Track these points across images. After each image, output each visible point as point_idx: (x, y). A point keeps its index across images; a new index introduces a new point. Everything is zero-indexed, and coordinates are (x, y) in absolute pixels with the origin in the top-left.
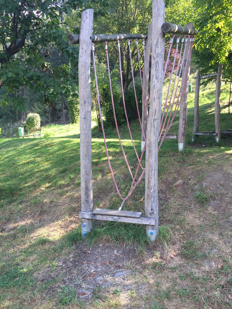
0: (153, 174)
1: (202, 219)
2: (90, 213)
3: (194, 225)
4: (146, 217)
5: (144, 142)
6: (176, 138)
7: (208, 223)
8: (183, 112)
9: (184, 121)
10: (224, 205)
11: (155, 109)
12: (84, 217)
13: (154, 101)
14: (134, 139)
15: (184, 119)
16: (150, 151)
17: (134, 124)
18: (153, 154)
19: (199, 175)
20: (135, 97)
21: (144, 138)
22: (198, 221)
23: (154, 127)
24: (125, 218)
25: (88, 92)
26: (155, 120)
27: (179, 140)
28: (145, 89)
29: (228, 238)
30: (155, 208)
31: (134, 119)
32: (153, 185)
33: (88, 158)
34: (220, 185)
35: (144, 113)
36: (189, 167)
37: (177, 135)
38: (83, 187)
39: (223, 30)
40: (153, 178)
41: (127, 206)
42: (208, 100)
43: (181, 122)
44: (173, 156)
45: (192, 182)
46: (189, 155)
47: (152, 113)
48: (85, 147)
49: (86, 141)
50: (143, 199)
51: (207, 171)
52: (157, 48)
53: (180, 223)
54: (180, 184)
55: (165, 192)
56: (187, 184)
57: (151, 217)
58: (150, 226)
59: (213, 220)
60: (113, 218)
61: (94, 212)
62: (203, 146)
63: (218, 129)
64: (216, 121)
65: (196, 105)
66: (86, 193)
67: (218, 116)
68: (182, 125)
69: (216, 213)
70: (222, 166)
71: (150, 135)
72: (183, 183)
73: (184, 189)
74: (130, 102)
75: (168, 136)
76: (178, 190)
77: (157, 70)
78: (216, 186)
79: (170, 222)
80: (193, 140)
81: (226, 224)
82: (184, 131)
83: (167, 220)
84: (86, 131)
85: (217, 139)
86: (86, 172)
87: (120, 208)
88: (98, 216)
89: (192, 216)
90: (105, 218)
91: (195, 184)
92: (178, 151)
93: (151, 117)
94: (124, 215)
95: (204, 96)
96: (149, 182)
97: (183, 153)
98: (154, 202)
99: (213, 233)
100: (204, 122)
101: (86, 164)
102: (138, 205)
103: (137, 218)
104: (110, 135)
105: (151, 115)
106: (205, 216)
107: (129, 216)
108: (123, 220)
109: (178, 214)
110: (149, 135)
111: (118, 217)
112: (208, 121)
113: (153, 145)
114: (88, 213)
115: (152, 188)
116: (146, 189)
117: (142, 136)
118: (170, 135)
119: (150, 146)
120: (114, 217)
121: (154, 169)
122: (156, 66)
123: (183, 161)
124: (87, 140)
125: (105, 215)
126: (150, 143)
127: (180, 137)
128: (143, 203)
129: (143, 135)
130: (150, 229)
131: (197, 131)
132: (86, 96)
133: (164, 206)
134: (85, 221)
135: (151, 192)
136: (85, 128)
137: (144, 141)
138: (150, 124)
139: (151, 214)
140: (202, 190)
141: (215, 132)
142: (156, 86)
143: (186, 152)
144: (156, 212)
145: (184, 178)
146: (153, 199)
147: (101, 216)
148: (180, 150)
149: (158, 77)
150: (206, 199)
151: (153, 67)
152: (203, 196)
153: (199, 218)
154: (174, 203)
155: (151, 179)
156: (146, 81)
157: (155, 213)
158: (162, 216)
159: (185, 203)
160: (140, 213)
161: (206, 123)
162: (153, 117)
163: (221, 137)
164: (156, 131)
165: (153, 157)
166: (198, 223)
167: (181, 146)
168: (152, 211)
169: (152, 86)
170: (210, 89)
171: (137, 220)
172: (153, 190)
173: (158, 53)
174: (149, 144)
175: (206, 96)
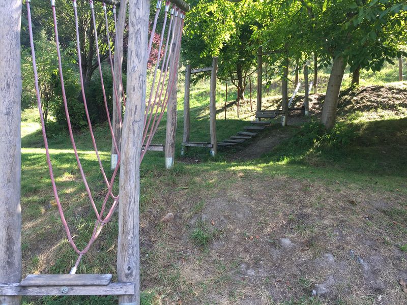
0: (131, 210)
1: (203, 272)
2: (15, 285)
3: (192, 283)
4: (119, 282)
5: (116, 155)
6: (162, 150)
7: (212, 278)
8: (172, 114)
9: (173, 127)
10: (231, 246)
11: (136, 104)
12: (4, 293)
13: (133, 92)
14: (100, 149)
15: (173, 124)
16: (126, 172)
17: (100, 129)
18: (133, 176)
19: (196, 203)
20: (102, 90)
21: (115, 150)
22: (197, 276)
23: (134, 134)
24: (81, 288)
25: (15, 67)
26: (135, 121)
27: (167, 153)
28: (117, 78)
29: (241, 299)
30: (134, 265)
31: (100, 122)
32: (132, 227)
33: (14, 185)
34: (225, 216)
35: (116, 113)
36: (182, 193)
37: (164, 146)
38: (3, 238)
39: (216, 15)
40: (132, 215)
41: (87, 261)
42: (197, 102)
43: (169, 128)
44: (159, 176)
45: (186, 214)
46: (180, 174)
47: (130, 110)
48: (7, 164)
49: (10, 155)
50: (113, 246)
51: (207, 198)
52: (137, 10)
53: (173, 282)
54: (170, 218)
55: (148, 232)
56: (180, 218)
57: (128, 281)
58: (126, 297)
59: (219, 271)
60: (60, 291)
61: (23, 283)
62: (196, 161)
63: (214, 139)
64: (211, 129)
65: (186, 107)
66: (8, 249)
67: (214, 122)
68: (170, 132)
69: (222, 260)
70: (224, 189)
71: (128, 146)
72: (175, 216)
73: (176, 226)
74: (94, 97)
75: (151, 147)
76: (168, 227)
77: (137, 44)
78: (219, 219)
79: (157, 281)
80: (182, 153)
81: (237, 278)
82: (173, 141)
83: (151, 279)
84: (9, 137)
85: (213, 153)
86: (8, 209)
87: (74, 270)
88: (30, 290)
89: (190, 268)
90: (44, 292)
91: (191, 218)
92: (165, 168)
93: (128, 116)
94: (80, 283)
95: (193, 97)
96: (125, 223)
97: (173, 171)
98: (133, 255)
99: (220, 294)
100: (195, 129)
101: (9, 196)
102: (106, 258)
103: (104, 285)
104: (62, 144)
105: (128, 113)
106: (207, 266)
107: (89, 283)
108: (78, 291)
109: (167, 267)
110: (126, 146)
111: (69, 287)
112: (200, 128)
113: (132, 161)
114: (11, 285)
115: (131, 233)
116: (120, 234)
117: (113, 146)
118: (154, 146)
119: (127, 164)
120: (62, 288)
121: (133, 201)
122: (137, 37)
123: (172, 183)
124: (12, 153)
125: (43, 286)
126: (127, 159)
127: (168, 150)
128: (113, 254)
129: (114, 144)
130: (125, 301)
131: (188, 140)
132: (11, 74)
133: (147, 255)
134: (5, 299)
135: (127, 239)
136: (8, 131)
137: (116, 153)
138: (126, 128)
139: (127, 276)
140: (201, 226)
141: (210, 143)
142: (136, 69)
143: (177, 171)
144: (136, 272)
145: (176, 209)
146: (131, 251)
147: (36, 288)
148: (167, 167)
149: (139, 54)
150: (208, 240)
151: (132, 38)
152: (203, 234)
153: (199, 270)
154: (162, 248)
155: (128, 218)
156: (118, 65)
157: (134, 273)
158: (145, 272)
159: (178, 248)
160: (109, 276)
161: (198, 131)
162: (133, 117)
163: (217, 150)
164: (137, 139)
165: (131, 182)
166: (198, 279)
167: (169, 162)
168: (130, 271)
169: (130, 68)
170: (198, 89)
171: (104, 288)
172: (131, 235)
173: (139, 17)
174: (125, 161)
175: (195, 98)
